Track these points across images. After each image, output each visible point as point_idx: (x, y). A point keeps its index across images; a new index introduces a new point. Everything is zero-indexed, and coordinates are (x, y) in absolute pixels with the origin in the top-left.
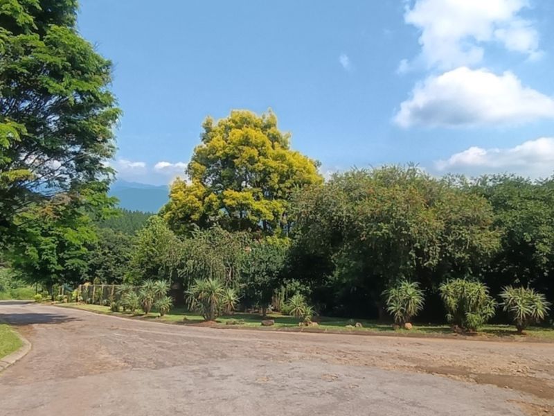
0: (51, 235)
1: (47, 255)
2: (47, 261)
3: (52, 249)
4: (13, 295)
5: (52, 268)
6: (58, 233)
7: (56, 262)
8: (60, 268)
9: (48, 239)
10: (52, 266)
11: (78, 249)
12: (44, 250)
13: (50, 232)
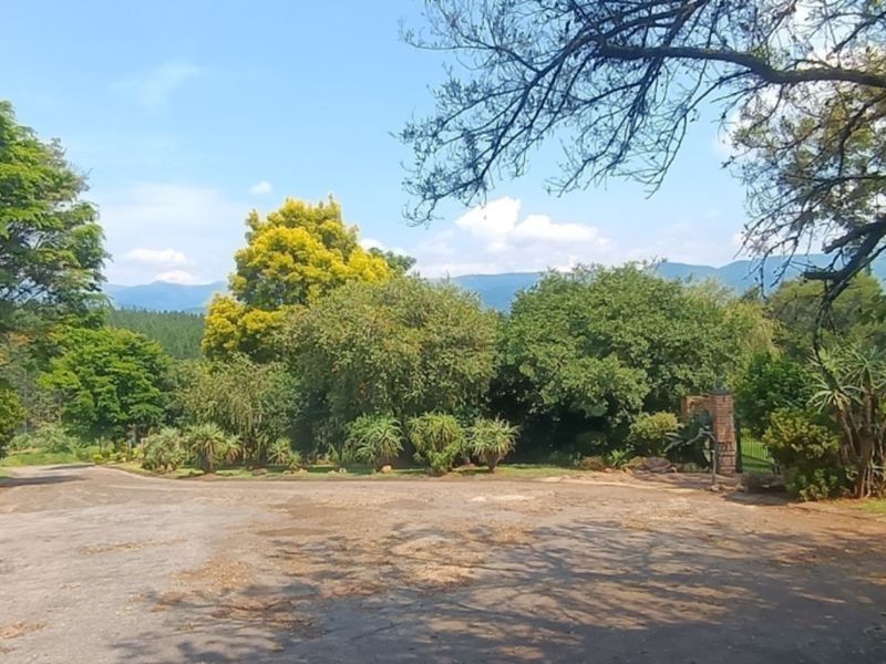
0: (108, 374)
1: (104, 400)
2: (106, 408)
3: (110, 392)
4: (80, 457)
5: (115, 417)
6: (116, 370)
7: (118, 409)
8: (123, 416)
9: (105, 379)
10: (112, 414)
11: (146, 390)
12: (100, 394)
13: (106, 370)
